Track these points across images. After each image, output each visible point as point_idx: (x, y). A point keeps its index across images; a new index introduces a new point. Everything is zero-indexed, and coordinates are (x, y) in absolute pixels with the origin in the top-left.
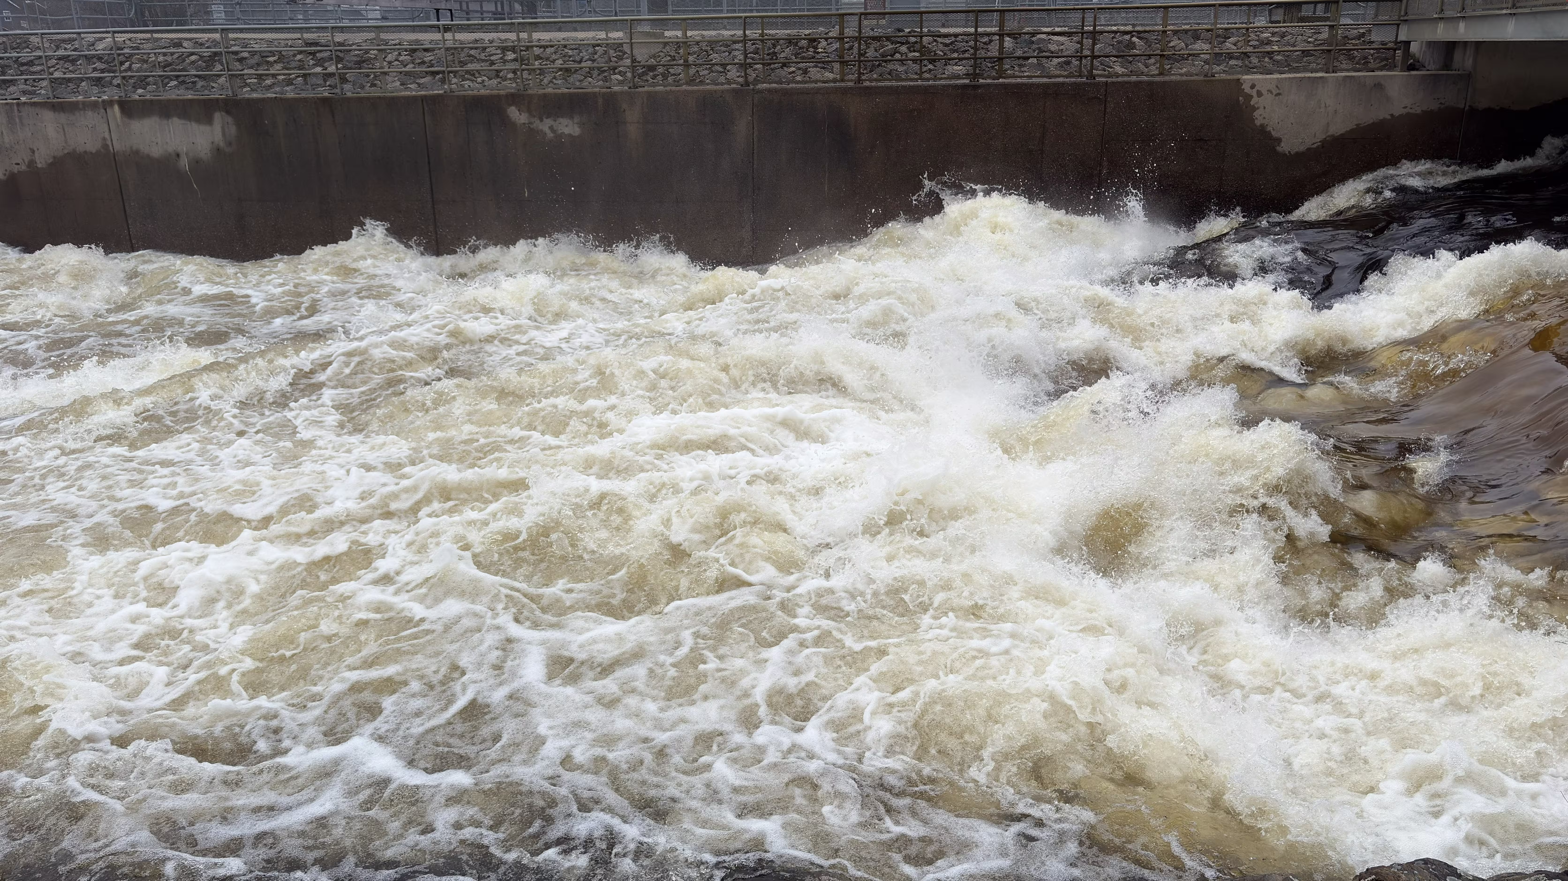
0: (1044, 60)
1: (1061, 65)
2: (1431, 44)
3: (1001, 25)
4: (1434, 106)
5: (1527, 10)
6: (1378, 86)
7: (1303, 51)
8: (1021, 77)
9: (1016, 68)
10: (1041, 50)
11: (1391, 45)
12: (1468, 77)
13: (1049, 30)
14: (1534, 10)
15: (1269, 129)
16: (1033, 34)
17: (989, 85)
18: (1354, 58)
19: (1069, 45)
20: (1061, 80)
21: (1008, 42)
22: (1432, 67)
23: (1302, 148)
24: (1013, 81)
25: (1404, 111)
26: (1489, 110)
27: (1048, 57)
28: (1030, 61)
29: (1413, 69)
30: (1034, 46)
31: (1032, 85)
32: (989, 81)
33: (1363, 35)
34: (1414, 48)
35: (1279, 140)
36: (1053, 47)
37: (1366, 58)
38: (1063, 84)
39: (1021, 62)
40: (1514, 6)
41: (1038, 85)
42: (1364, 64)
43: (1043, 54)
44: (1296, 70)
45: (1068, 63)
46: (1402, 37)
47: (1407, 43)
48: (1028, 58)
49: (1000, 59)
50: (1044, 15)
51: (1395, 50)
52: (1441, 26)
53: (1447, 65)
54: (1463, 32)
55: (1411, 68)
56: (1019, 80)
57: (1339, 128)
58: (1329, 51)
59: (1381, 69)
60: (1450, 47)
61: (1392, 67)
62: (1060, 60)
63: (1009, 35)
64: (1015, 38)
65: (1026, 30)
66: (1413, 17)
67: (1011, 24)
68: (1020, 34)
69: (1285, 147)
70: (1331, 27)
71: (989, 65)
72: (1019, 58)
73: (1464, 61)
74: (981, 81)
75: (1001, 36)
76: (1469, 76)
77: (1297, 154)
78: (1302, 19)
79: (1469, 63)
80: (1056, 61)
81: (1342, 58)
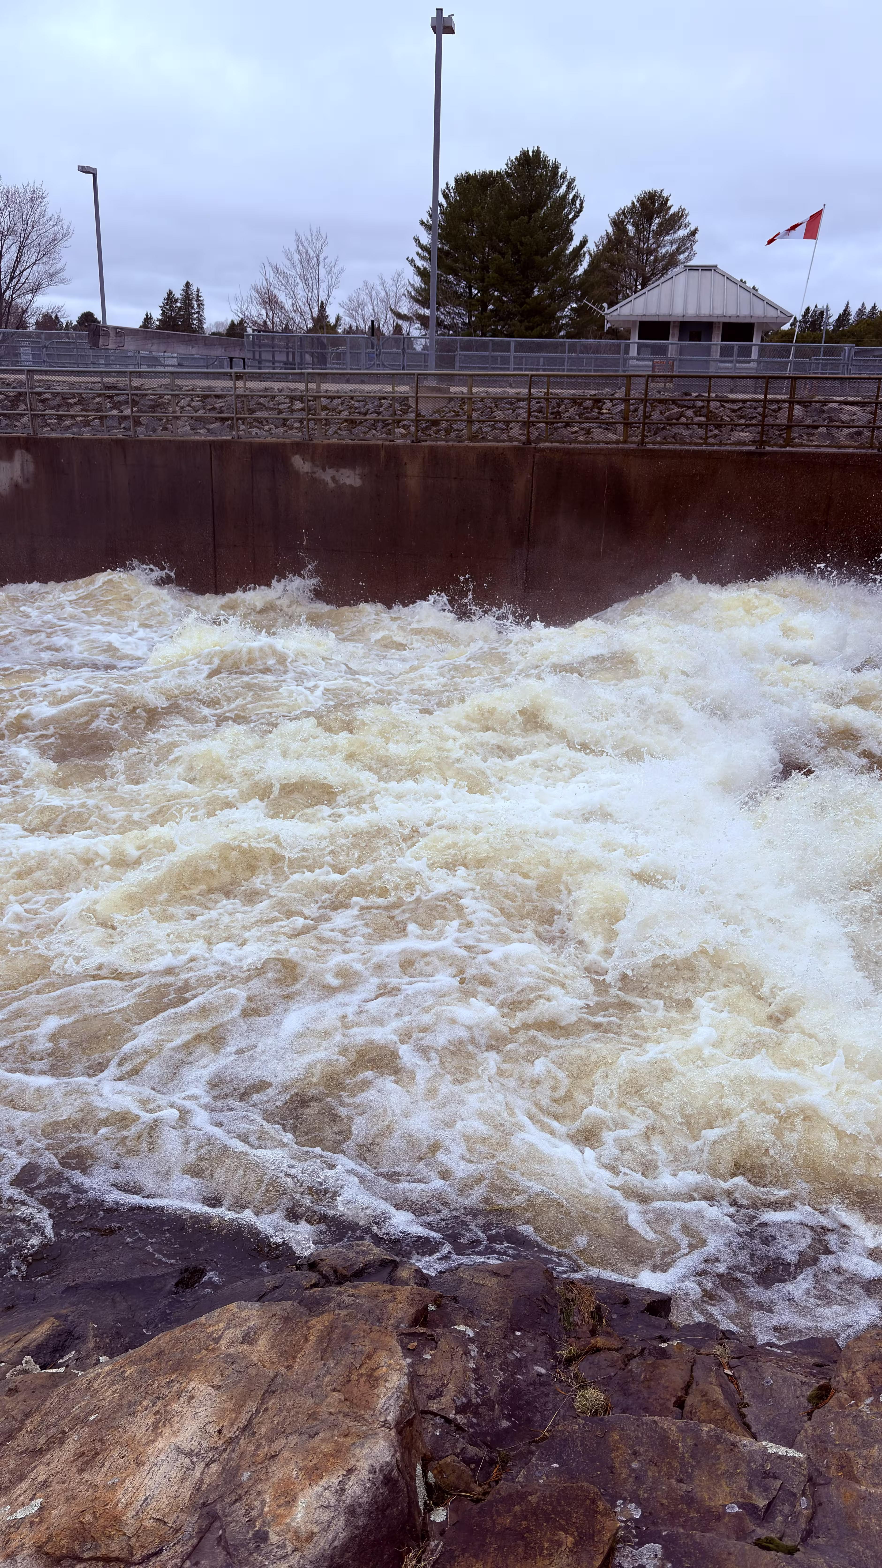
0: (834, 430)
1: (851, 436)
3: (792, 392)
8: (808, 446)
9: (805, 437)
10: (831, 420)
13: (841, 399)
16: (824, 403)
17: (776, 453)
19: (861, 415)
20: (851, 450)
21: (798, 410)
24: (801, 449)
27: (838, 427)
28: (820, 430)
30: (825, 415)
31: (820, 454)
32: (776, 449)
36: (844, 417)
38: (853, 455)
39: (810, 431)
41: (827, 455)
43: (834, 423)
45: (859, 434)
48: (817, 427)
49: (789, 427)
50: (837, 384)
56: (807, 449)
62: (851, 430)
63: (799, 403)
64: (805, 407)
65: (817, 398)
67: (803, 392)
68: (810, 402)
71: (777, 433)
72: (808, 427)
74: (767, 448)
75: (791, 403)
80: (846, 431)
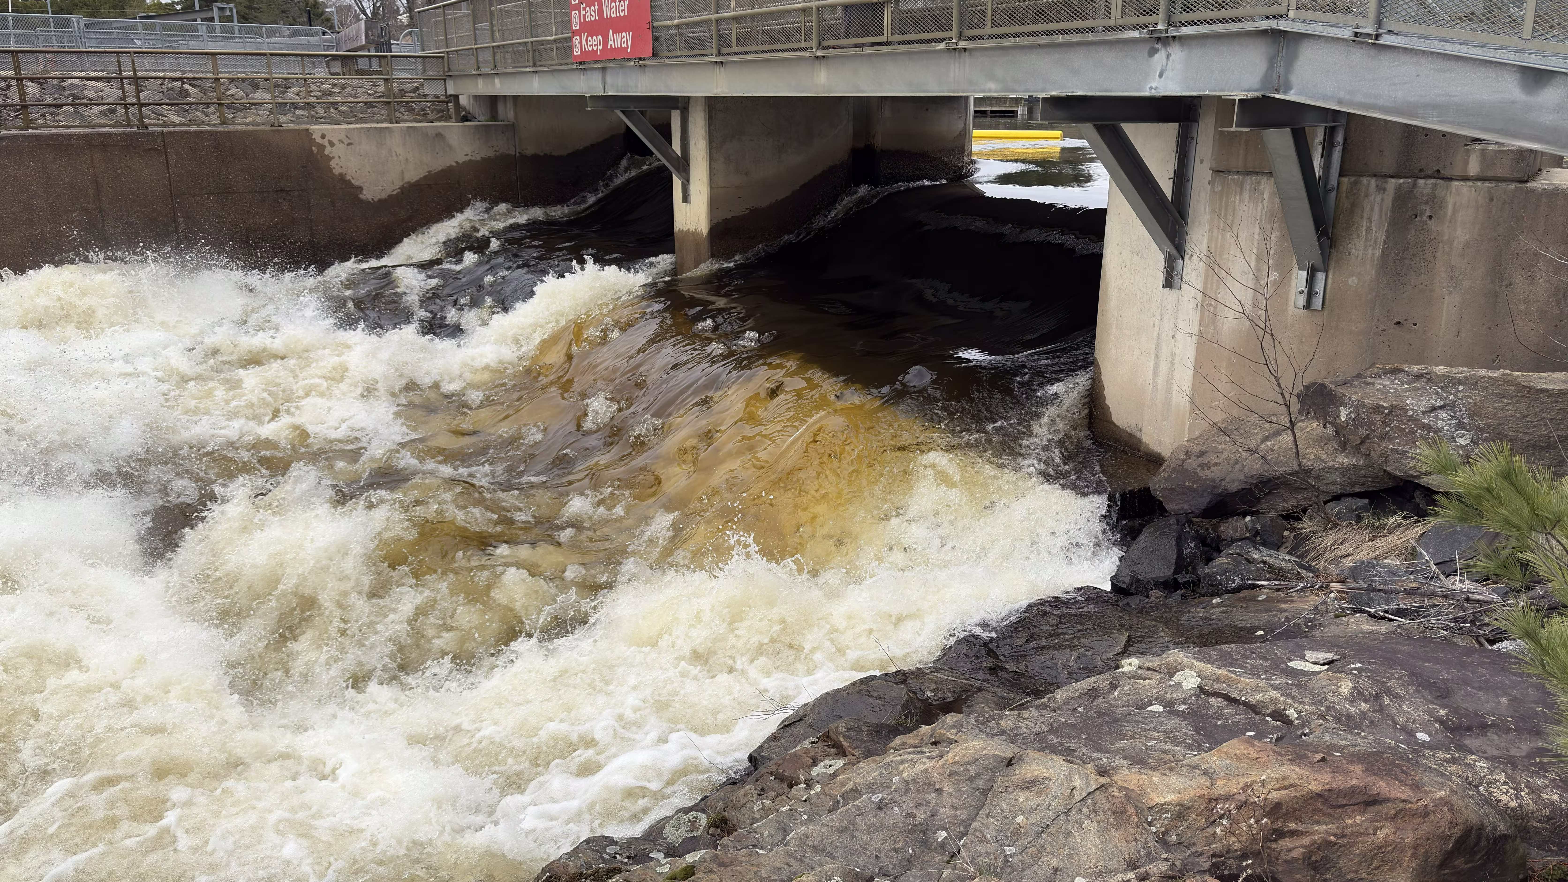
0: (82, 109)
1: (104, 114)
2: (477, 98)
3: (17, 69)
4: (490, 153)
5: (546, 69)
6: (439, 136)
7: (366, 103)
8: (55, 127)
9: (48, 117)
10: (75, 97)
11: (443, 98)
12: (512, 128)
13: (83, 74)
14: (551, 68)
15: (348, 177)
16: (63, 79)
17: (14, 136)
18: (414, 110)
19: (112, 93)
20: (107, 130)
21: (32, 89)
22: (482, 119)
23: (384, 196)
24: (46, 131)
25: (467, 158)
26: (535, 157)
27: (86, 105)
28: (65, 108)
29: (467, 120)
30: (66, 93)
31: (71, 136)
32: (15, 132)
33: (417, 89)
34: (463, 101)
35: (360, 189)
36: (91, 94)
37: (423, 110)
38: (110, 134)
39: (52, 110)
40: (535, 65)
41: (79, 136)
42: (424, 116)
43: (79, 102)
44: (363, 120)
45: (113, 111)
46: (451, 91)
47: (456, 97)
48: (61, 106)
49: (24, 107)
50: (74, 57)
51: (447, 103)
52: (480, 81)
53: (494, 117)
54: (499, 87)
55: (465, 119)
56: (54, 131)
57: (414, 175)
58: (389, 103)
59: (439, 119)
60: (493, 101)
61: (448, 118)
62: (105, 107)
63: (32, 80)
64: (41, 84)
65: (52, 74)
66: (456, 73)
67: (30, 67)
68: (45, 79)
69: (368, 194)
70: (386, 80)
71: (13, 114)
72: (50, 106)
73: (507, 113)
74: (4, 132)
75: (19, 80)
76: (513, 125)
77: (380, 201)
78: (360, 72)
79: (511, 115)
80: (96, 109)
81: (402, 110)
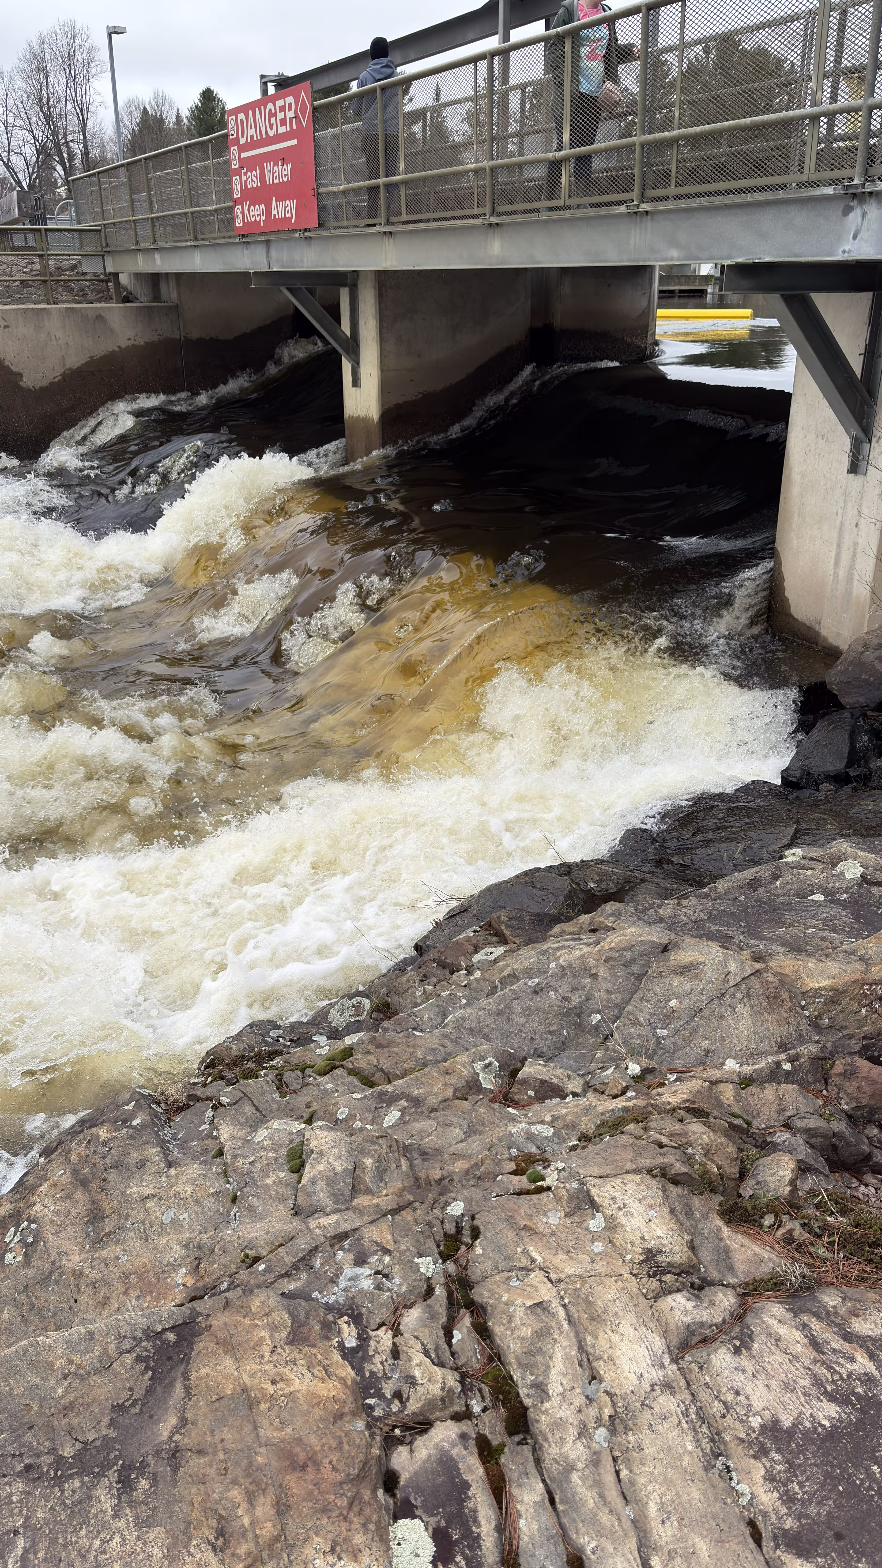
2: (138, 276)
4: (155, 338)
5: (207, 242)
6: (100, 318)
7: (22, 282)
11: (102, 277)
12: (175, 309)
14: (213, 242)
15: (7, 363)
18: (72, 289)
22: (144, 300)
23: (45, 383)
25: (130, 343)
26: (200, 341)
29: (129, 301)
33: (74, 267)
34: (124, 279)
35: (20, 375)
37: (83, 290)
40: (196, 239)
42: (82, 296)
44: (19, 301)
46: (110, 269)
47: (116, 275)
51: (108, 281)
52: (140, 257)
53: (157, 297)
54: (160, 264)
55: (126, 300)
57: (75, 361)
58: (45, 281)
59: (99, 301)
60: (155, 279)
61: (108, 299)
66: (113, 249)
69: (28, 382)
70: (41, 256)
73: (171, 293)
76: (177, 308)
77: (41, 388)
78: (14, 248)
79: (174, 295)
81: (60, 289)
